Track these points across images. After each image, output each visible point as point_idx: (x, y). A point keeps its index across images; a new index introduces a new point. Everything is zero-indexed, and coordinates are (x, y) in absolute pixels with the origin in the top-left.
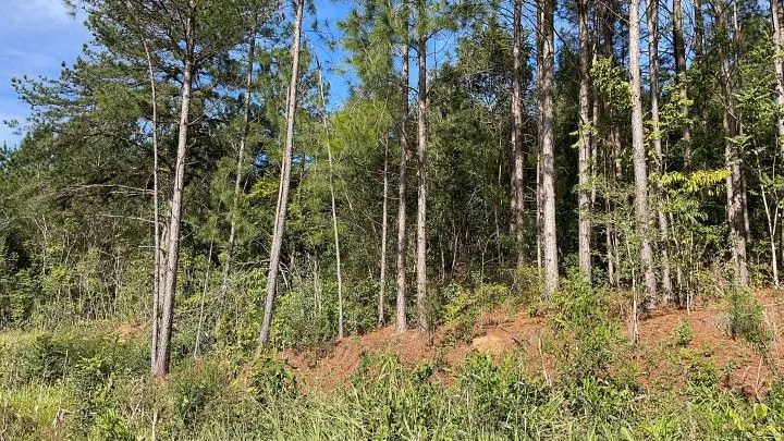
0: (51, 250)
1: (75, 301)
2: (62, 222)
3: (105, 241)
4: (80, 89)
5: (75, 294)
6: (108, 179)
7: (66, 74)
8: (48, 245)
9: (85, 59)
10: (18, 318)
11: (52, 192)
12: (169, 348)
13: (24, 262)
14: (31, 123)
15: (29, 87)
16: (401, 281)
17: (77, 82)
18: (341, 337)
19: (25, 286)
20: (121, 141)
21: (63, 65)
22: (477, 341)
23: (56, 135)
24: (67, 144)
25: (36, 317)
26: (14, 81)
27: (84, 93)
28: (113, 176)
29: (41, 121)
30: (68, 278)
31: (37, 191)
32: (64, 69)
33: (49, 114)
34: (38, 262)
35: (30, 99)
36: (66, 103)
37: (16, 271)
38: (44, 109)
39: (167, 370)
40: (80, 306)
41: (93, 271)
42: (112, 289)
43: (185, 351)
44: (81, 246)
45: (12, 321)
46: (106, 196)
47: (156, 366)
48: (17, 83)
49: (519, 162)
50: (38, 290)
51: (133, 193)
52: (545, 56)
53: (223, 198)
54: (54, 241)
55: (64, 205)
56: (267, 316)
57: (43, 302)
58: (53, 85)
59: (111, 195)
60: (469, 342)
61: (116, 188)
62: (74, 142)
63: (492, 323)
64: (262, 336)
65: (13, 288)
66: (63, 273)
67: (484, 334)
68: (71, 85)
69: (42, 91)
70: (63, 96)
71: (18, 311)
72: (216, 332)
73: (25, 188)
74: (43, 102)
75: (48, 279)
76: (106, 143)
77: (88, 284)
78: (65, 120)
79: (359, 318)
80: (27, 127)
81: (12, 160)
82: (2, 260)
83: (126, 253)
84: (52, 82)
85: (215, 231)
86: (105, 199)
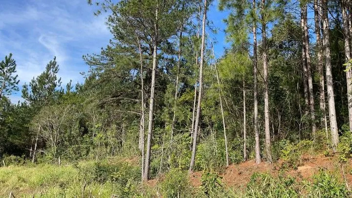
0: (97, 126)
1: (106, 148)
2: (101, 114)
3: (118, 122)
4: (108, 58)
5: (106, 145)
6: (119, 96)
7: (103, 53)
8: (95, 124)
9: (111, 45)
10: (84, 155)
11: (98, 102)
12: (149, 169)
13: (86, 131)
14: (90, 73)
15: (89, 59)
16: (257, 139)
17: (107, 55)
18: (227, 165)
19: (86, 142)
20: (123, 78)
21: (102, 49)
22: (300, 168)
23: (97, 78)
24: (104, 81)
25: (91, 155)
26: (83, 56)
27: (110, 60)
28: (121, 94)
29: (94, 72)
30: (104, 138)
31: (92, 101)
32: (102, 50)
33: (97, 69)
34: (91, 131)
35: (90, 63)
36: (103, 64)
37: (83, 135)
38: (94, 67)
39: (149, 179)
40: (108, 150)
41: (114, 135)
42: (121, 142)
43: (155, 171)
44: (108, 124)
45: (81, 156)
46: (118, 102)
47: (144, 176)
48: (85, 57)
49: (310, 81)
50: (92, 143)
51: (129, 101)
52: (324, 29)
53: (170, 101)
54: (97, 123)
55: (102, 107)
56: (193, 154)
57: (94, 149)
58: (98, 57)
59: (120, 103)
60: (296, 169)
61: (123, 99)
62: (106, 80)
63: (306, 160)
64: (191, 164)
65: (82, 142)
66: (101, 136)
67: (303, 165)
68: (105, 57)
69: (94, 60)
70: (102, 62)
71: (84, 152)
72: (169, 161)
73: (87, 100)
74: (95, 64)
75: (95, 139)
76: (119, 80)
77: (111, 141)
78: (103, 71)
79: (236, 156)
80: (88, 75)
81: (81, 89)
82: (78, 131)
83: (127, 127)
84: (98, 56)
85: (167, 116)
86: (118, 104)
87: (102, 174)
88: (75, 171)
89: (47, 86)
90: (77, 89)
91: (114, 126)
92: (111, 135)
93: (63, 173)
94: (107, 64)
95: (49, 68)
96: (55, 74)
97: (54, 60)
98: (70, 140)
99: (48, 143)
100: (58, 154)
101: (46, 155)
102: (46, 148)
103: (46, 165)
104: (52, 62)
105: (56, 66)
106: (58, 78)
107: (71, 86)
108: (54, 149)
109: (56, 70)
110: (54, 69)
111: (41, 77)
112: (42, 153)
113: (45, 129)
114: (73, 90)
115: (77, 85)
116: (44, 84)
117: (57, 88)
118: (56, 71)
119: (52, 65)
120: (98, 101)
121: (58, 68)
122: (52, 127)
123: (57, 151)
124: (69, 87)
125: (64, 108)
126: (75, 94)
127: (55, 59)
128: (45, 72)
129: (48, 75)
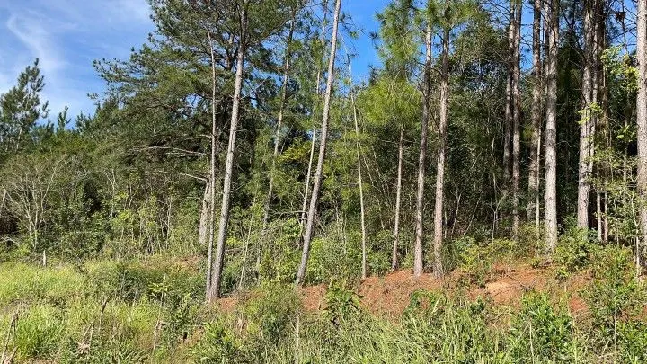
0: (119, 198)
1: (137, 238)
2: (127, 176)
3: (160, 192)
4: (145, 69)
5: (137, 234)
6: (165, 143)
7: (134, 58)
8: (116, 192)
9: (150, 45)
10: (93, 250)
12: (220, 279)
13: (97, 207)
14: (107, 97)
15: (107, 67)
16: (419, 233)
17: (142, 64)
18: (364, 277)
19: (98, 225)
20: (173, 110)
21: (133, 50)
22: (489, 286)
23: (121, 107)
24: (135, 113)
25: (106, 250)
26: (95, 63)
27: (149, 73)
28: (168, 140)
29: (115, 94)
30: (132, 220)
31: (110, 151)
32: (133, 53)
33: (121, 89)
34: (107, 207)
35: (108, 77)
36: (135, 81)
37: (92, 212)
38: (117, 85)
39: (219, 297)
40: (140, 243)
41: (151, 215)
42: (165, 230)
43: (232, 283)
44: (141, 195)
45: (87, 252)
46: (162, 155)
47: (210, 292)
48: (97, 64)
50: (108, 229)
51: (183, 154)
52: (551, 46)
53: (265, 159)
54: (120, 191)
55: (130, 162)
56: (304, 256)
57: (112, 239)
58: (124, 66)
59: (166, 156)
60: (483, 286)
61: (171, 150)
62: (138, 111)
63: (499, 272)
65: (89, 226)
66: (127, 216)
67: (495, 280)
68: (138, 66)
69: (116, 70)
70: (132, 75)
71: (94, 245)
72: (258, 267)
73: (101, 147)
74: (118, 79)
75: (115, 221)
76: (164, 114)
77: (146, 226)
78: (134, 94)
80: (103, 98)
81: (87, 126)
82: (81, 204)
83: (177, 203)
84: (124, 63)
85: (258, 186)
86: (161, 159)
87: (131, 285)
88: (77, 277)
89: (19, 116)
90: (79, 125)
91: (153, 200)
92: (145, 216)
93: (53, 280)
94: (143, 81)
95: (24, 80)
96: (37, 93)
97: (34, 66)
98: (64, 221)
99: (21, 225)
100: (41, 247)
101: (17, 248)
102: (17, 234)
103: (19, 266)
104: (31, 69)
105: (40, 76)
106: (42, 102)
107: (67, 118)
108: (33, 236)
109: (38, 85)
110: (35, 84)
111: (8, 97)
112: (9, 243)
113: (16, 198)
114: (71, 126)
115: (81, 118)
116: (15, 110)
117: (41, 122)
118: (38, 87)
119: (31, 75)
120: (121, 151)
121: (44, 81)
122: (30, 196)
123: (39, 240)
124: (62, 119)
125: (53, 160)
126: (75, 135)
127: (36, 64)
128: (17, 88)
129: (23, 95)
